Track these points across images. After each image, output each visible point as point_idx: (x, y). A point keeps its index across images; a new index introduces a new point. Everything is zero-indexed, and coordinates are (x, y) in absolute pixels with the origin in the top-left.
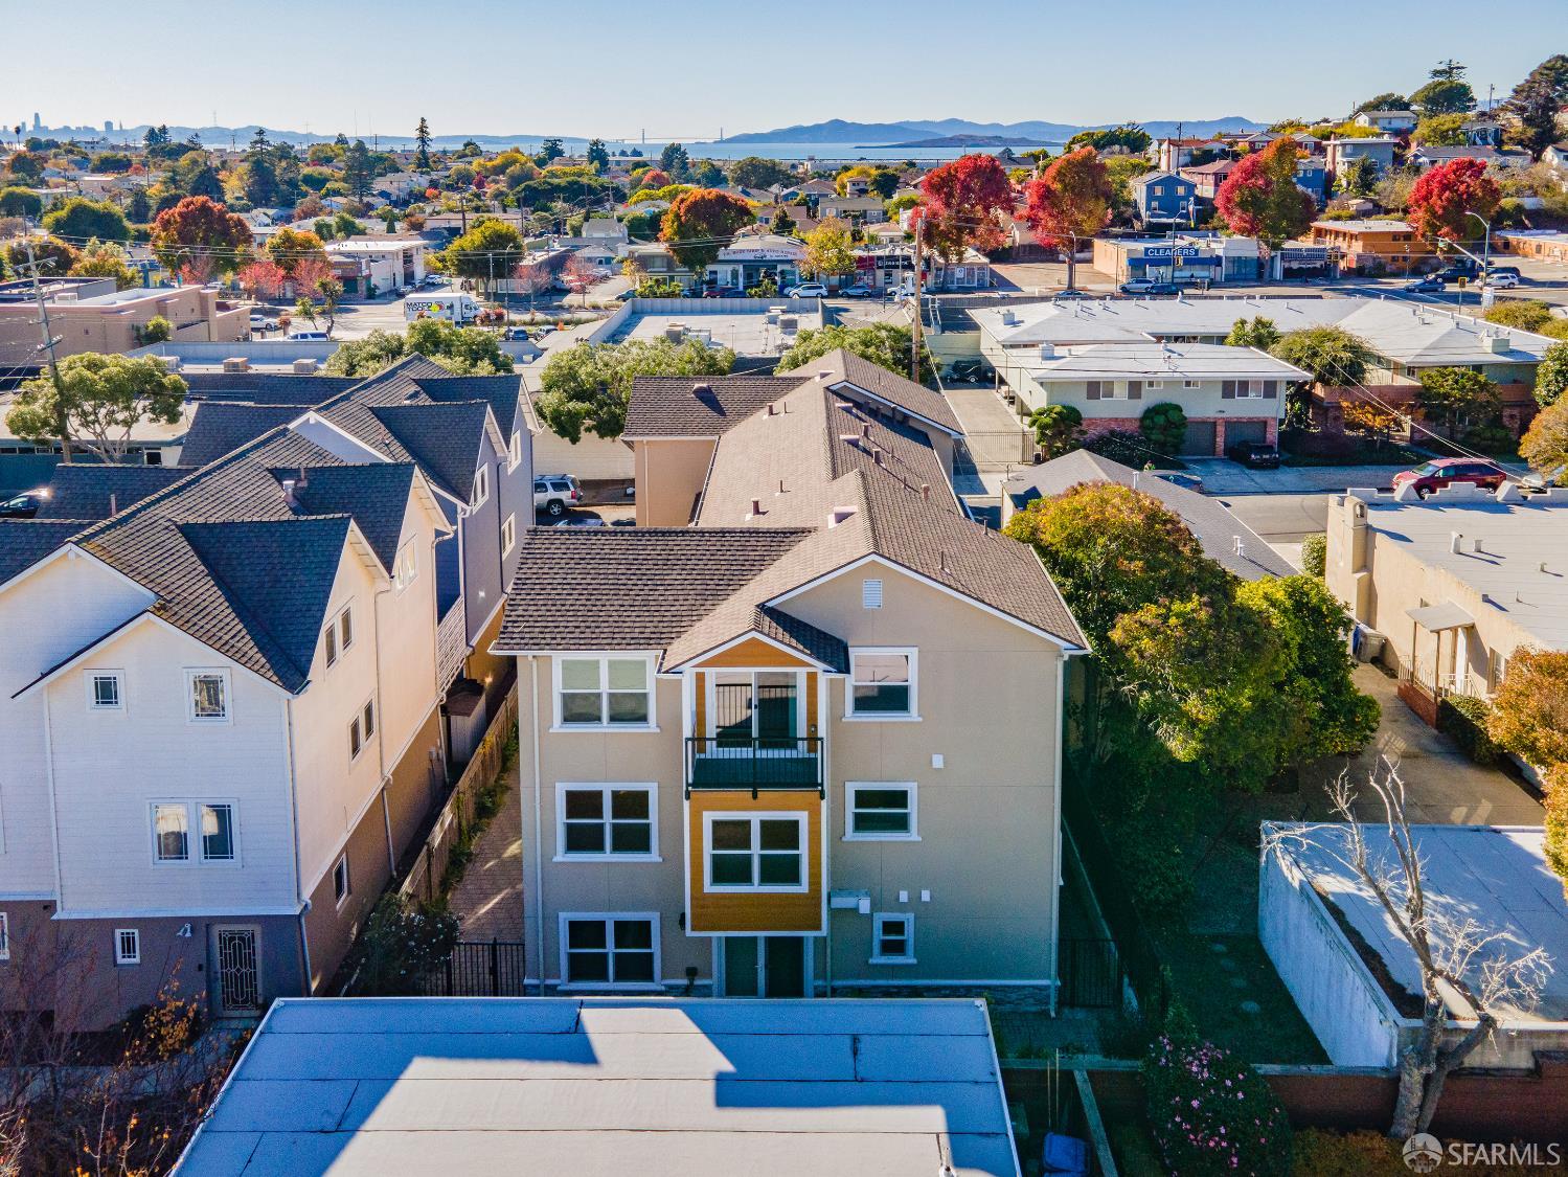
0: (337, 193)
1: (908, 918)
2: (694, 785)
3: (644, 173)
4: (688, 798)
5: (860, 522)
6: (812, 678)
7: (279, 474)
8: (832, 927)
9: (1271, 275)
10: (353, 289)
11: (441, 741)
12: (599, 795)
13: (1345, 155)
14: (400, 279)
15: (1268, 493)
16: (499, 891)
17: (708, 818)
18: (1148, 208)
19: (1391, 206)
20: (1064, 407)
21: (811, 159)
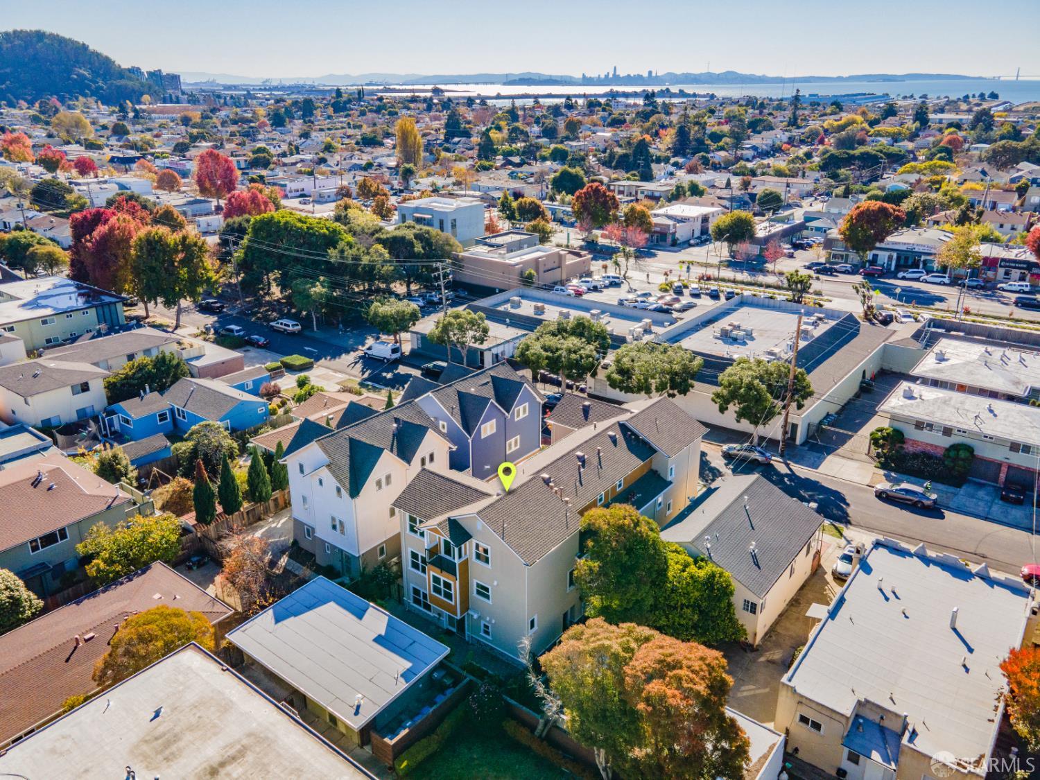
0: (721, 149)
1: (490, 626)
14: (695, 235)
17: (431, 573)
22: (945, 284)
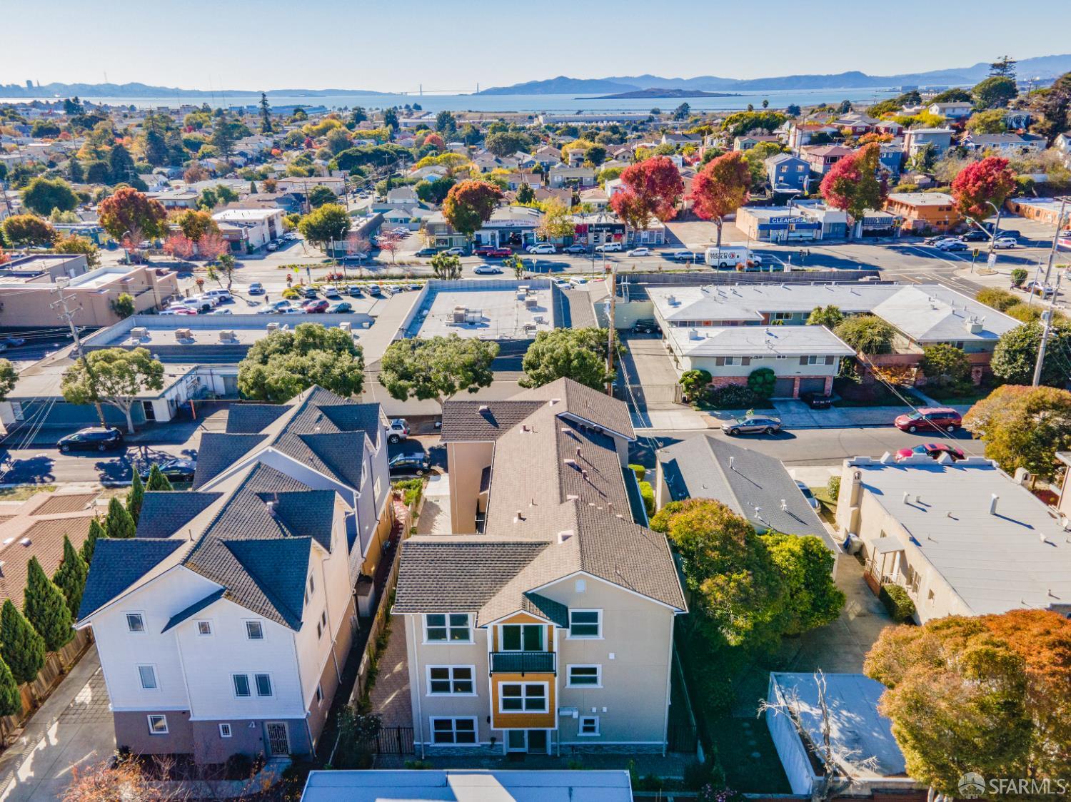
0: (209, 155)
1: (597, 718)
2: (494, 671)
3: (426, 135)
4: (491, 675)
5: (574, 542)
6: (550, 628)
7: (264, 497)
8: (559, 726)
9: (854, 235)
10: (239, 248)
11: (354, 611)
12: (446, 670)
13: (917, 141)
14: (268, 239)
15: (820, 427)
16: (394, 691)
17: (501, 684)
18: (777, 181)
19: (943, 181)
20: (701, 371)
21: (543, 114)
22: (553, 253)
